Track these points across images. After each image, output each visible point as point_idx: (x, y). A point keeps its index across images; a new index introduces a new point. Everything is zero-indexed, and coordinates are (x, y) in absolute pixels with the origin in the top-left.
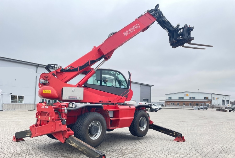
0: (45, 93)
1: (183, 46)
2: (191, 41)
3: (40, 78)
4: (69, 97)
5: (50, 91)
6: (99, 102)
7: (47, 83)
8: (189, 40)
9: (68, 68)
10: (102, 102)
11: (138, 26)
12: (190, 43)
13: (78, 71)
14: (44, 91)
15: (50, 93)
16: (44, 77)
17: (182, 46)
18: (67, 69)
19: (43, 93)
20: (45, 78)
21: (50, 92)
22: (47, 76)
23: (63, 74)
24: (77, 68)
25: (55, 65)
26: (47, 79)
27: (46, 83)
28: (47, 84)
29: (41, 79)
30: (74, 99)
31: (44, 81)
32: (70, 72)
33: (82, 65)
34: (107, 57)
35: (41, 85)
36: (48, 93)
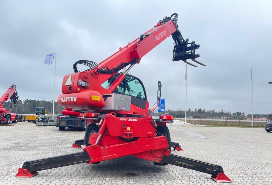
0: (94, 99)
1: (185, 62)
2: (196, 58)
3: (79, 79)
4: (119, 107)
5: (99, 97)
6: (133, 114)
7: (89, 86)
8: (193, 57)
9: (104, 68)
10: (135, 114)
11: (165, 32)
12: (194, 60)
13: (112, 74)
14: (93, 96)
15: (100, 100)
16: (83, 77)
18: (104, 70)
19: (92, 99)
20: (84, 79)
21: (100, 99)
22: (87, 77)
23: (98, 76)
24: (112, 70)
26: (87, 80)
27: (87, 86)
29: (80, 79)
30: (123, 109)
31: (85, 83)
32: (104, 74)
33: (115, 67)
34: (137, 62)
35: (80, 88)
36: (97, 100)
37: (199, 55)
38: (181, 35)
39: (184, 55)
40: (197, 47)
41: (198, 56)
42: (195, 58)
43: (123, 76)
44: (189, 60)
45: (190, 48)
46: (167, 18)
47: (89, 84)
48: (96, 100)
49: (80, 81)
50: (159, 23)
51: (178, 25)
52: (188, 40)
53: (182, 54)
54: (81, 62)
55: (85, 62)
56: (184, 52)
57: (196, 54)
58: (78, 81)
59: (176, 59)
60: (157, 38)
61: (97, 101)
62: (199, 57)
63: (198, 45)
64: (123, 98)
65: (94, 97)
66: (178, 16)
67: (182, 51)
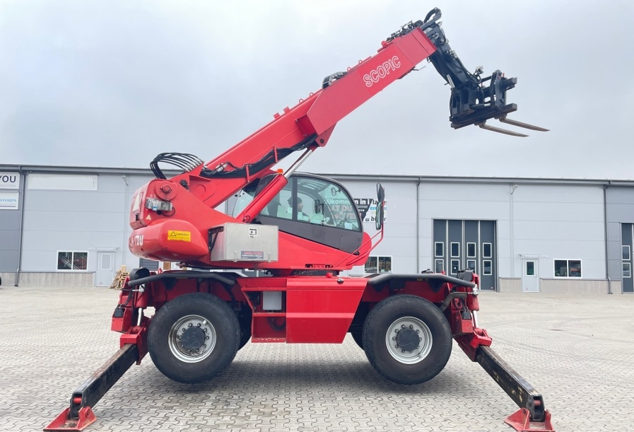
0: (174, 238)
1: (483, 126)
2: (508, 114)
3: (148, 195)
4: (243, 253)
5: (189, 233)
6: (304, 267)
7: (171, 209)
8: (501, 111)
9: (221, 166)
10: (311, 268)
11: (397, 62)
12: (503, 120)
13: (246, 177)
14: (170, 232)
15: (189, 240)
16: (158, 191)
17: (481, 124)
18: (219, 170)
19: (169, 239)
20: (162, 195)
21: (189, 236)
22: (167, 189)
23: (206, 184)
24: (245, 169)
25: (187, 155)
26: (169, 197)
27: (167, 209)
28: (167, 212)
29: (151, 195)
30: (255, 258)
31: (162, 204)
32: (224, 178)
33: (256, 160)
34: (318, 141)
35: (151, 216)
36: (183, 239)
37: (516, 105)
38: (458, 60)
39: (473, 111)
40: (510, 84)
41: (512, 108)
42: (506, 113)
43: (282, 181)
44: (492, 122)
45: (488, 92)
46: (412, 24)
47: (171, 206)
48: (179, 239)
49: (150, 199)
50: (388, 39)
51: (446, 38)
52: (479, 70)
53: (467, 107)
54: (162, 157)
55: (170, 157)
56: (470, 102)
57: (507, 103)
58: (146, 200)
59: (458, 121)
60: (369, 80)
61: (181, 241)
62: (515, 110)
63: (511, 79)
64: (254, 232)
65: (173, 234)
66: (440, 15)
67: (466, 101)
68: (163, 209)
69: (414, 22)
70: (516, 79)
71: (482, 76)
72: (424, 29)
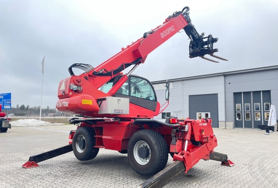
0: (85, 103)
1: (203, 58)
2: (214, 53)
3: (70, 83)
4: (115, 110)
5: (91, 101)
6: (136, 117)
7: (81, 90)
9: (102, 70)
11: (173, 28)
12: (212, 55)
13: (112, 76)
14: (83, 100)
15: (91, 104)
16: (75, 81)
17: (202, 57)
18: (101, 72)
19: (83, 103)
20: (77, 83)
21: (91, 103)
22: (79, 80)
23: (95, 79)
24: (111, 72)
26: (80, 84)
28: (79, 91)
29: (72, 83)
30: (120, 112)
31: (77, 87)
32: (102, 76)
33: (116, 68)
34: (141, 61)
35: (72, 93)
36: (89, 104)
37: (218, 49)
38: (195, 29)
39: (200, 51)
40: (215, 40)
41: (216, 50)
43: (126, 78)
44: (207, 56)
45: (206, 43)
46: (177, 12)
47: (81, 88)
48: (87, 104)
49: (71, 85)
50: (168, 18)
51: (191, 19)
52: (203, 34)
53: (198, 49)
54: (75, 65)
55: (79, 65)
56: (200, 46)
57: (214, 48)
58: (70, 85)
59: (192, 55)
60: (163, 35)
61: (88, 105)
62: (217, 51)
63: (216, 38)
64: (119, 100)
65: (85, 101)
66: (189, 9)
67: (197, 47)
68: (78, 89)
69: (178, 11)
70: (218, 38)
71: (204, 36)
72: (183, 15)
